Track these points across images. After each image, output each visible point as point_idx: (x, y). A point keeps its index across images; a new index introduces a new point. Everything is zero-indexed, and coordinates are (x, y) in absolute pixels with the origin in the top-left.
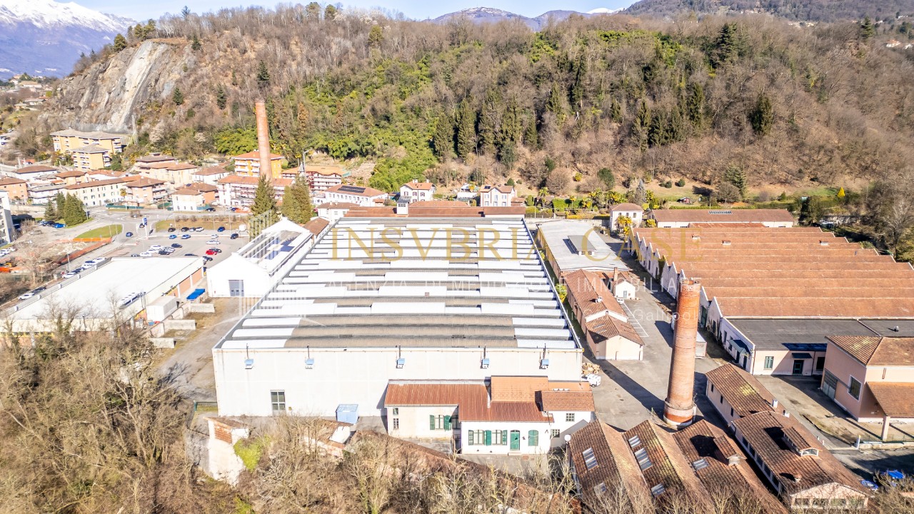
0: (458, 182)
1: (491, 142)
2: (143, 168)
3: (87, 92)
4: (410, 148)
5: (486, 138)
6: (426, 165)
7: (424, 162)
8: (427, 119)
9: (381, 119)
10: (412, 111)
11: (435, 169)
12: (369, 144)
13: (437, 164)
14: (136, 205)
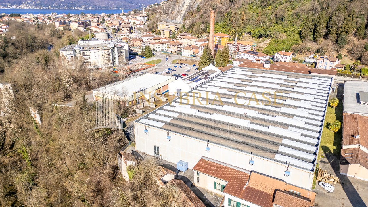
0: (309, 53)
1: (334, 33)
2: (180, 38)
3: (172, 7)
4: (289, 34)
5: (332, 31)
6: (294, 43)
7: (294, 42)
8: (302, 20)
9: (279, 20)
10: (296, 15)
11: (298, 45)
12: (269, 31)
13: (300, 43)
14: (171, 52)
